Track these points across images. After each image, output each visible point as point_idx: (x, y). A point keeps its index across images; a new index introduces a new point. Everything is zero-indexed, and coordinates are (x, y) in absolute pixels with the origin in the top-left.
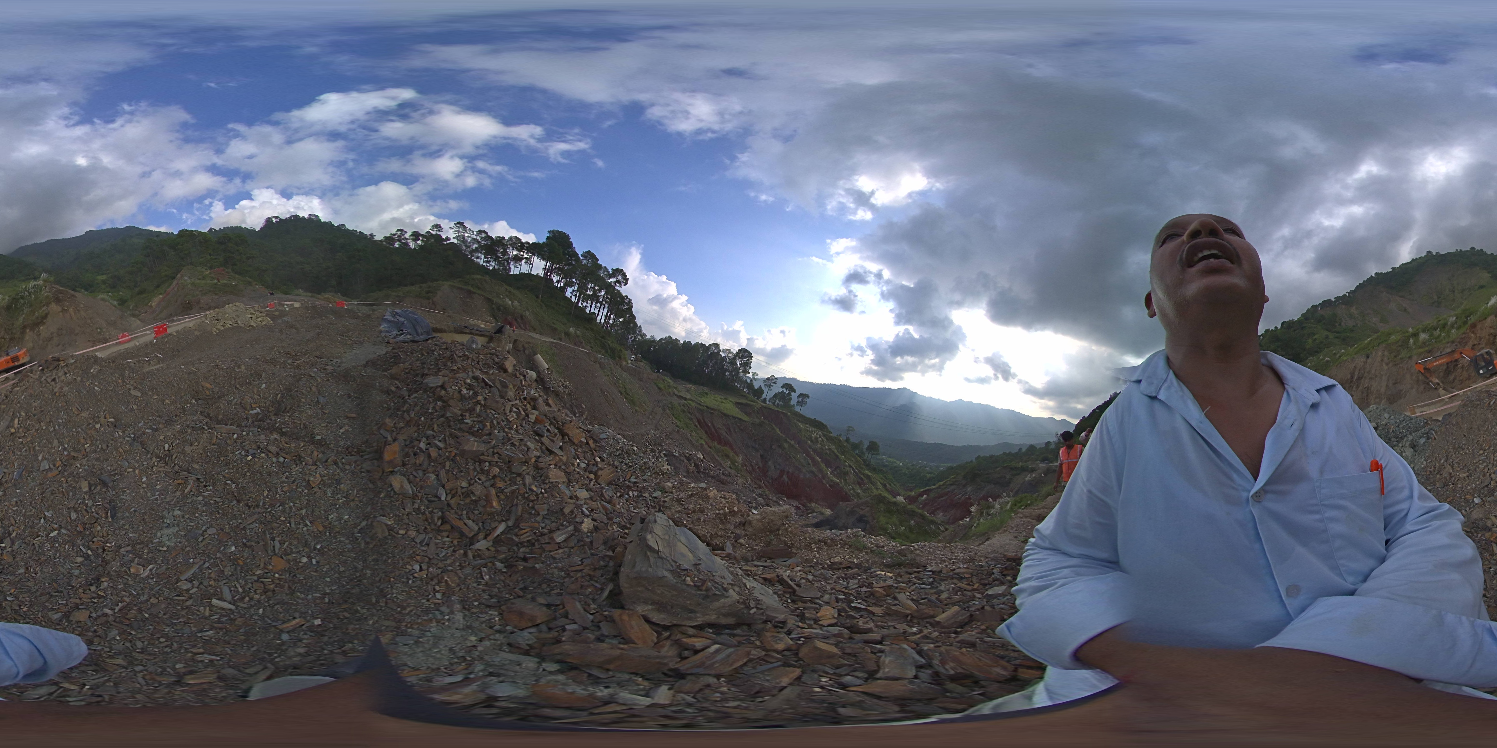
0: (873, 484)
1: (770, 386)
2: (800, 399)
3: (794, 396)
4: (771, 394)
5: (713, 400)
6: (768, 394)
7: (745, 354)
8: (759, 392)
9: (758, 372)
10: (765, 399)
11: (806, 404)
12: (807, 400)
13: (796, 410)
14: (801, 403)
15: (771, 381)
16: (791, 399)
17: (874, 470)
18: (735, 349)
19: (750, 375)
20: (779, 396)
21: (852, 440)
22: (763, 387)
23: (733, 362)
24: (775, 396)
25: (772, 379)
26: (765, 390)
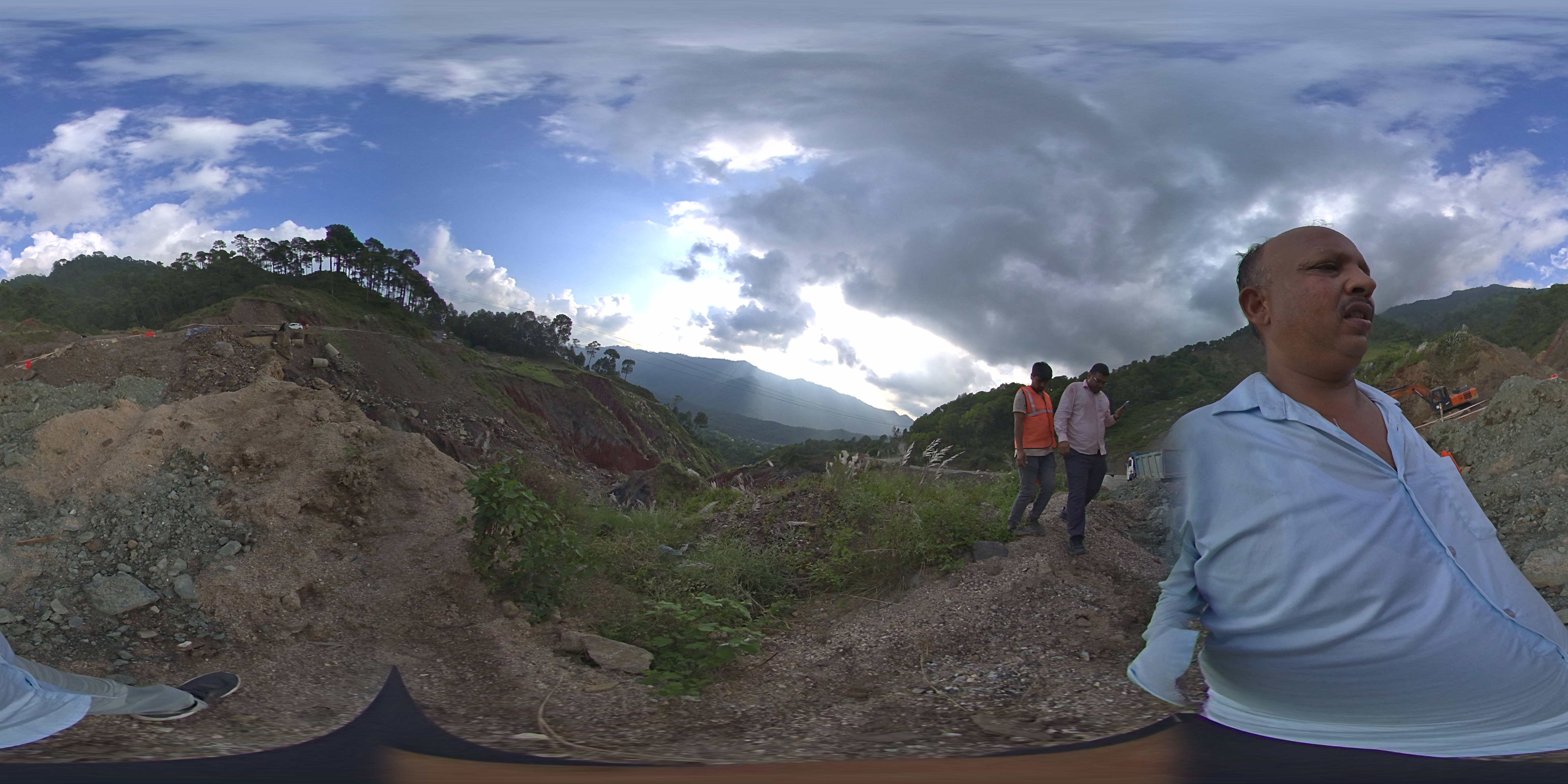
0: (697, 458)
1: (592, 352)
2: (626, 366)
3: (619, 363)
4: (594, 361)
5: (526, 368)
6: (590, 361)
7: (564, 321)
8: (580, 359)
9: (578, 339)
10: (588, 366)
11: (631, 371)
12: (633, 366)
13: (621, 377)
14: (626, 370)
15: (593, 348)
16: (615, 365)
17: (701, 443)
18: (552, 317)
19: (571, 342)
20: (603, 362)
21: (680, 411)
22: (585, 354)
23: (551, 329)
24: (598, 362)
25: (595, 345)
26: (587, 357)
